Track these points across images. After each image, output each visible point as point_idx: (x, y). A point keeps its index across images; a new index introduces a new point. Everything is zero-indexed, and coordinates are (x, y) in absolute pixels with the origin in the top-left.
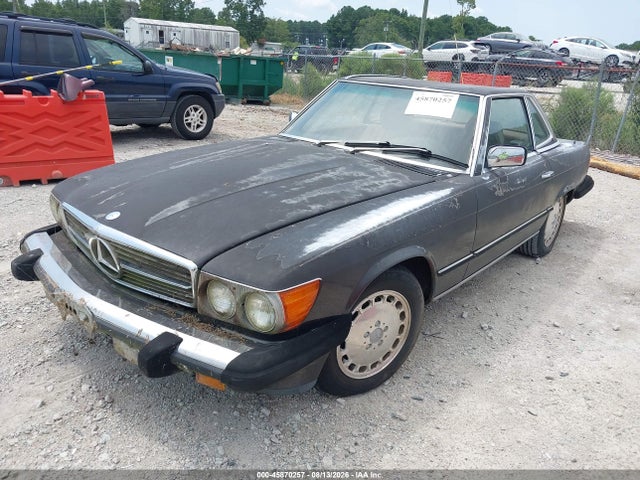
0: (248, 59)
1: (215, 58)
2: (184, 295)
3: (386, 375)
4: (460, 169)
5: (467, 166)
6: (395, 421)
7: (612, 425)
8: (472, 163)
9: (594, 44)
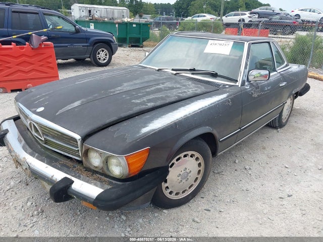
0: (131, 24)
1: (115, 24)
2: (76, 153)
3: (190, 197)
4: (233, 82)
5: (237, 81)
6: (193, 223)
7: (315, 226)
8: (240, 80)
9: (314, 12)
